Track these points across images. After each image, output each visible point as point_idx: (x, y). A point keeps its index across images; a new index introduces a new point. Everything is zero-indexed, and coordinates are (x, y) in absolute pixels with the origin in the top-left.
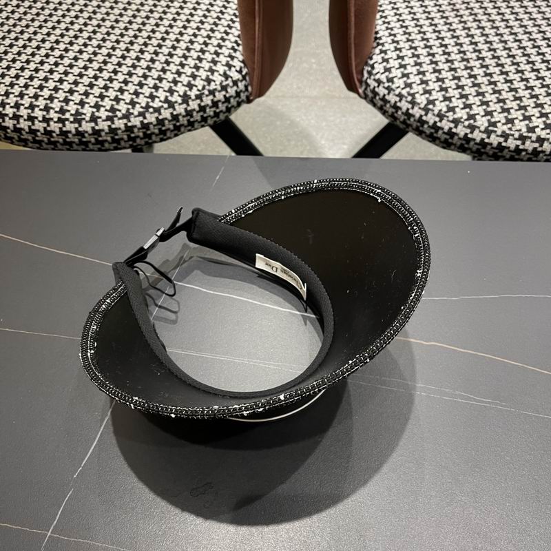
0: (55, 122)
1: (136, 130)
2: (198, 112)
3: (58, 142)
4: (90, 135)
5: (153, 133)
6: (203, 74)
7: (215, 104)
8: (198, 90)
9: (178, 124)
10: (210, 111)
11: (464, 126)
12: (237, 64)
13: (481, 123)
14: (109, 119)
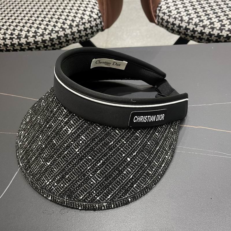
0: (9, 40)
1: (47, 42)
2: (77, 33)
4: (25, 45)
5: (56, 44)
6: (79, 15)
7: (85, 29)
8: (77, 23)
9: (68, 39)
10: (83, 33)
11: (208, 28)
12: (96, 11)
13: (217, 25)
14: (34, 36)
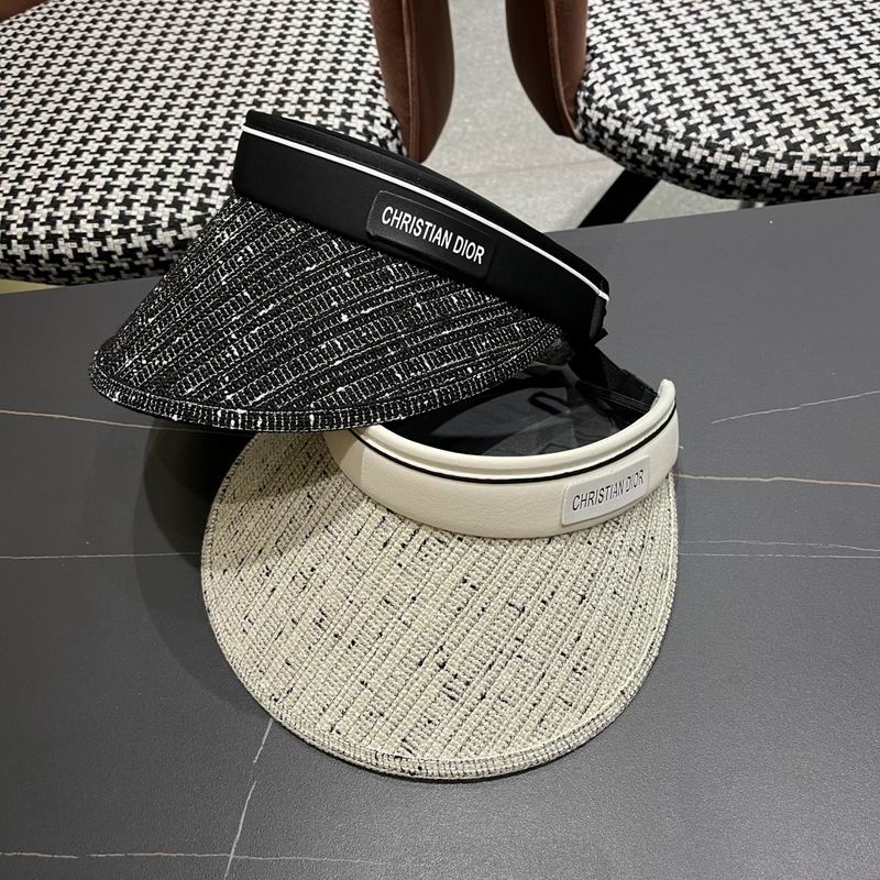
0: (114, 237)
3: (122, 268)
12: (382, 114)
